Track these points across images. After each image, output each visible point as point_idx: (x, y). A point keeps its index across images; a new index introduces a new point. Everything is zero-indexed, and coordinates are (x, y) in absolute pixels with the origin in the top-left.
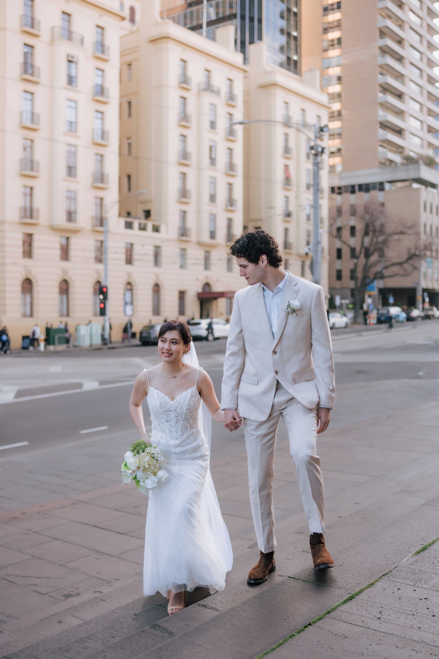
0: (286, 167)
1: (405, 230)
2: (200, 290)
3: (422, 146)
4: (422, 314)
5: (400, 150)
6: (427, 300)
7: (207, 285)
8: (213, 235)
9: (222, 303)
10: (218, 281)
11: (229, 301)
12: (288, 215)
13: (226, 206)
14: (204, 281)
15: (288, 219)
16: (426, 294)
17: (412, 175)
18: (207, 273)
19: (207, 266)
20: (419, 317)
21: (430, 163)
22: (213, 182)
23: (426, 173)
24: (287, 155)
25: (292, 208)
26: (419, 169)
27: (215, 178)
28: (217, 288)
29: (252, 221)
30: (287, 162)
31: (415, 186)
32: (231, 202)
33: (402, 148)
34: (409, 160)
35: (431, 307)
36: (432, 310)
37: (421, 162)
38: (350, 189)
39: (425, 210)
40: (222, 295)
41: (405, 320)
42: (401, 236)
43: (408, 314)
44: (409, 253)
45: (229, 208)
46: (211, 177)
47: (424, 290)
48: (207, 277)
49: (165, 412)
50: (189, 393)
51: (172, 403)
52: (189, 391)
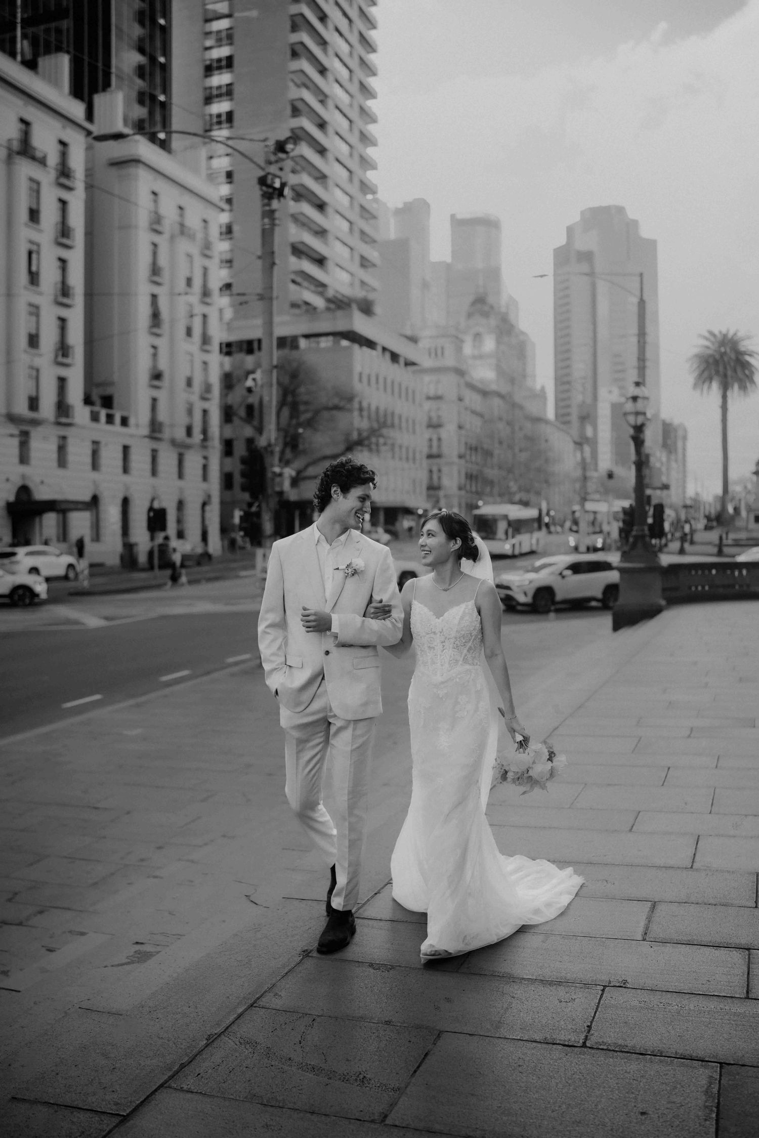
0: (154, 297)
1: (342, 404)
2: (12, 498)
3: (352, 285)
5: (320, 289)
7: (24, 490)
8: (34, 403)
9: (50, 520)
10: (42, 482)
11: (61, 516)
12: (157, 376)
13: (56, 356)
14: (20, 483)
15: (156, 383)
17: (341, 326)
18: (23, 469)
19: (24, 459)
21: (367, 308)
22: (35, 310)
23: (361, 324)
24: (156, 279)
25: (163, 365)
26: (350, 317)
27: (37, 307)
28: (42, 494)
29: (98, 385)
30: (156, 290)
31: (345, 343)
32: (63, 349)
33: (324, 286)
34: (339, 304)
35: (373, 529)
36: (376, 532)
37: (354, 306)
38: (245, 346)
39: (360, 380)
40: (51, 506)
42: (334, 412)
44: (348, 440)
45: (60, 359)
46: (31, 305)
48: (23, 477)
49: (428, 634)
50: (462, 610)
51: (437, 623)
52: (463, 607)
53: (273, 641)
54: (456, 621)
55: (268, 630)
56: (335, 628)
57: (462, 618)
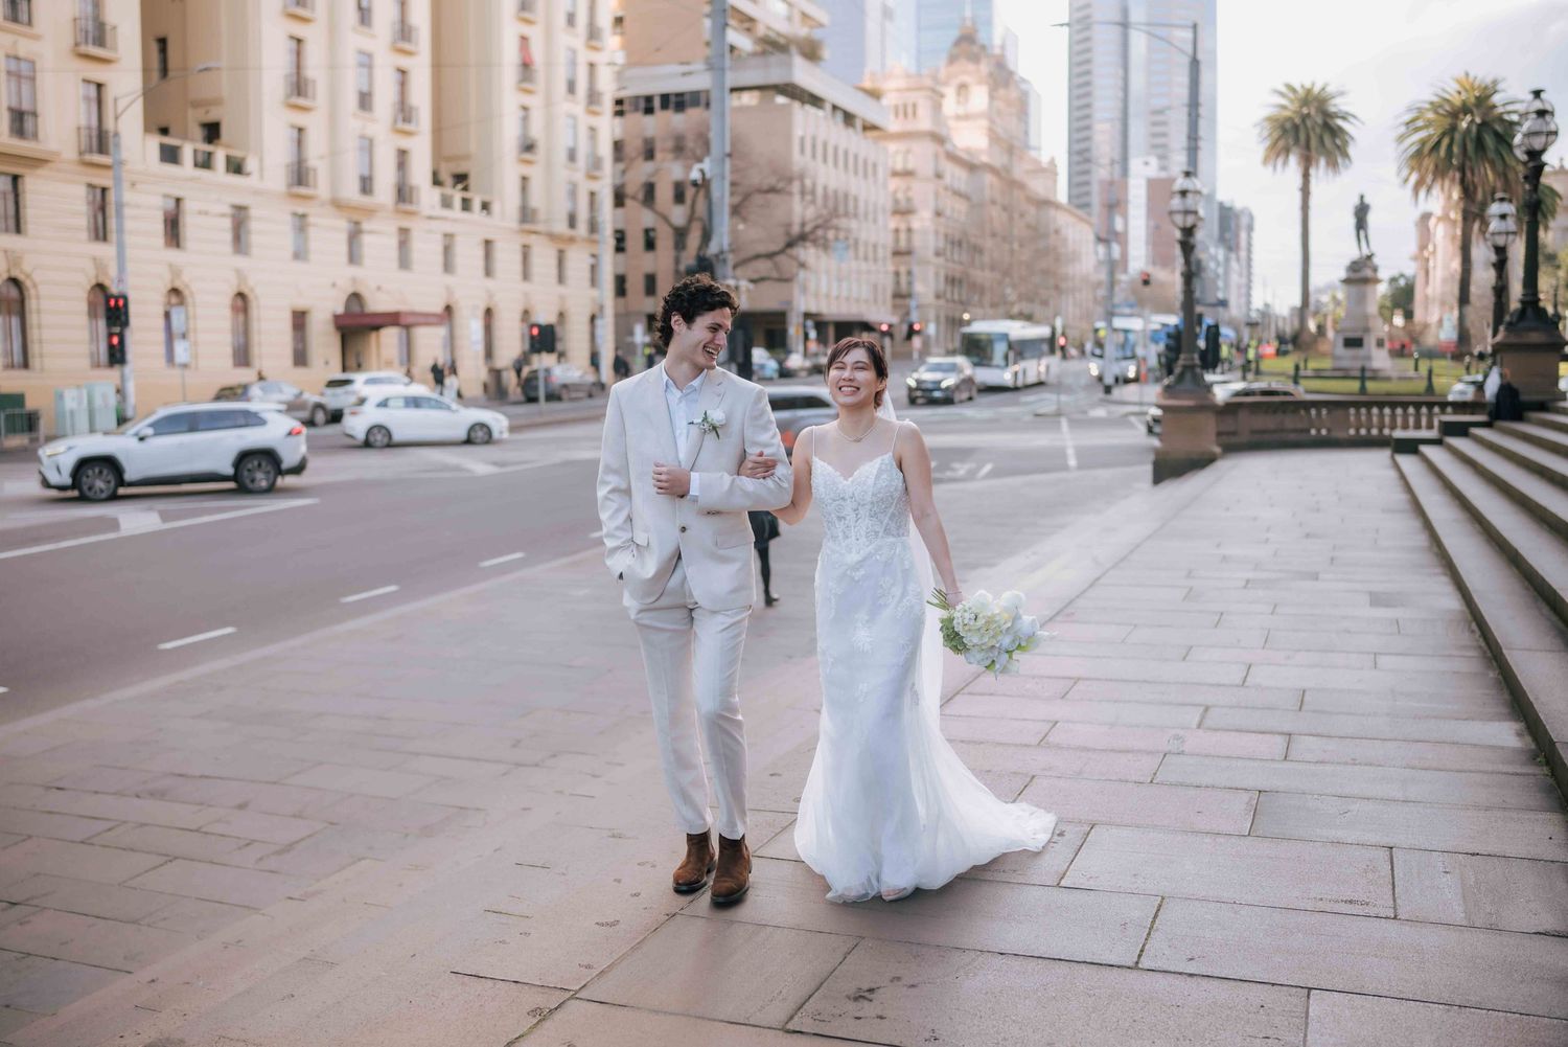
0: (524, 40)
1: (780, 185)
2: (340, 310)
3: (789, 19)
4: (808, 364)
5: (747, 25)
6: (813, 334)
7: (355, 297)
8: (366, 185)
9: (390, 337)
10: (379, 288)
11: (404, 331)
12: (529, 147)
13: (395, 121)
14: (351, 290)
15: (527, 156)
16: (810, 323)
17: (775, 76)
18: (354, 271)
19: (354, 257)
20: (802, 369)
21: (811, 52)
22: (367, 62)
23: (803, 74)
24: (526, 15)
25: (536, 131)
26: (789, 65)
27: (370, 56)
28: (378, 304)
29: (449, 159)
30: (526, 30)
31: (781, 100)
32: (404, 111)
33: (751, 20)
34: (774, 46)
37: (794, 50)
38: (642, 104)
39: (802, 151)
40: (393, 319)
41: (776, 375)
42: (770, 196)
43: (781, 363)
44: (788, 234)
45: (400, 125)
46: (361, 52)
47: (807, 315)
48: (354, 280)
49: (834, 501)
50: (877, 466)
51: (846, 485)
52: (877, 462)
53: (618, 511)
54: (871, 481)
55: (611, 496)
56: (694, 491)
57: (877, 477)
